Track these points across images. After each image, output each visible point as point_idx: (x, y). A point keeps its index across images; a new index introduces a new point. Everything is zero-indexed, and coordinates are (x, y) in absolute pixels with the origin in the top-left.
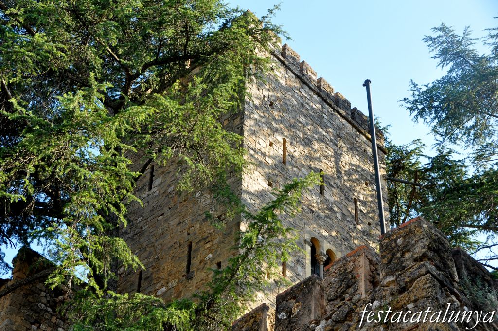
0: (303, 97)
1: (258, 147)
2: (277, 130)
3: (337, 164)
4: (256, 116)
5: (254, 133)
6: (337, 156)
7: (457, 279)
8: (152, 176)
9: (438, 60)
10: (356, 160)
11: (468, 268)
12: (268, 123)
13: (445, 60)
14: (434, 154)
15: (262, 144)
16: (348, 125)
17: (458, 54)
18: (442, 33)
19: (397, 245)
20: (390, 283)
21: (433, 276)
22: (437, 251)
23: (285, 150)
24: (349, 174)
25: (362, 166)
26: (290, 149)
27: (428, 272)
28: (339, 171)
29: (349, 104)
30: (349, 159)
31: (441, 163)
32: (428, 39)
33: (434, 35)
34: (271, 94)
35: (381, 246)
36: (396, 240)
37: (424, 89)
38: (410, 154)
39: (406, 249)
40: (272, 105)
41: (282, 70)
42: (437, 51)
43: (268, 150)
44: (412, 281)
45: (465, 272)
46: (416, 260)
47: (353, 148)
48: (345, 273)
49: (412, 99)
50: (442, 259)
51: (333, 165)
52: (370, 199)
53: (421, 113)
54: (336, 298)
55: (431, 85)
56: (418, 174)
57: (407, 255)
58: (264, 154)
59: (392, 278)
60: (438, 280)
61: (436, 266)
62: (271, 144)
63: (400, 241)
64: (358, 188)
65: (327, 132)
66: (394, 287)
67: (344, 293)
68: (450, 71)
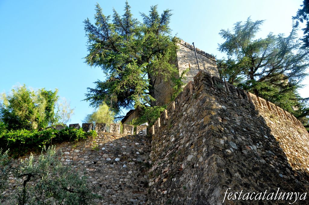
0: (192, 53)
1: (182, 67)
2: (187, 62)
3: (204, 67)
4: (181, 60)
5: (181, 64)
6: (204, 65)
7: (213, 83)
8: (161, 80)
9: (224, 38)
10: (209, 65)
11: (216, 81)
12: (184, 61)
13: (225, 37)
14: (227, 59)
15: (183, 66)
16: (205, 57)
17: (228, 35)
18: (222, 31)
19: (197, 79)
20: (196, 88)
21: (205, 84)
22: (207, 78)
23: (190, 66)
24: (207, 69)
25: (211, 66)
26: (191, 65)
27: (204, 83)
28: (205, 68)
29: (205, 52)
30: (207, 65)
31: (229, 61)
32: (220, 33)
33: (221, 32)
34: (184, 54)
35: (194, 80)
36: (197, 78)
37: (221, 45)
38: (222, 61)
39: (199, 79)
40: (184, 56)
41: (186, 48)
42: (222, 36)
43: (185, 67)
44: (201, 87)
45: (216, 82)
46: (201, 81)
47: (208, 62)
48: (187, 89)
49: (219, 48)
50: (208, 80)
51: (203, 67)
52: (214, 73)
53: (222, 51)
54: (186, 95)
55: (223, 44)
56: (225, 65)
57: (199, 81)
58: (184, 68)
59: (197, 87)
60: (206, 85)
61: (206, 81)
62: (186, 66)
63: (198, 78)
64: (210, 72)
65: (200, 60)
66: (197, 89)
67: (188, 94)
68: (227, 39)
